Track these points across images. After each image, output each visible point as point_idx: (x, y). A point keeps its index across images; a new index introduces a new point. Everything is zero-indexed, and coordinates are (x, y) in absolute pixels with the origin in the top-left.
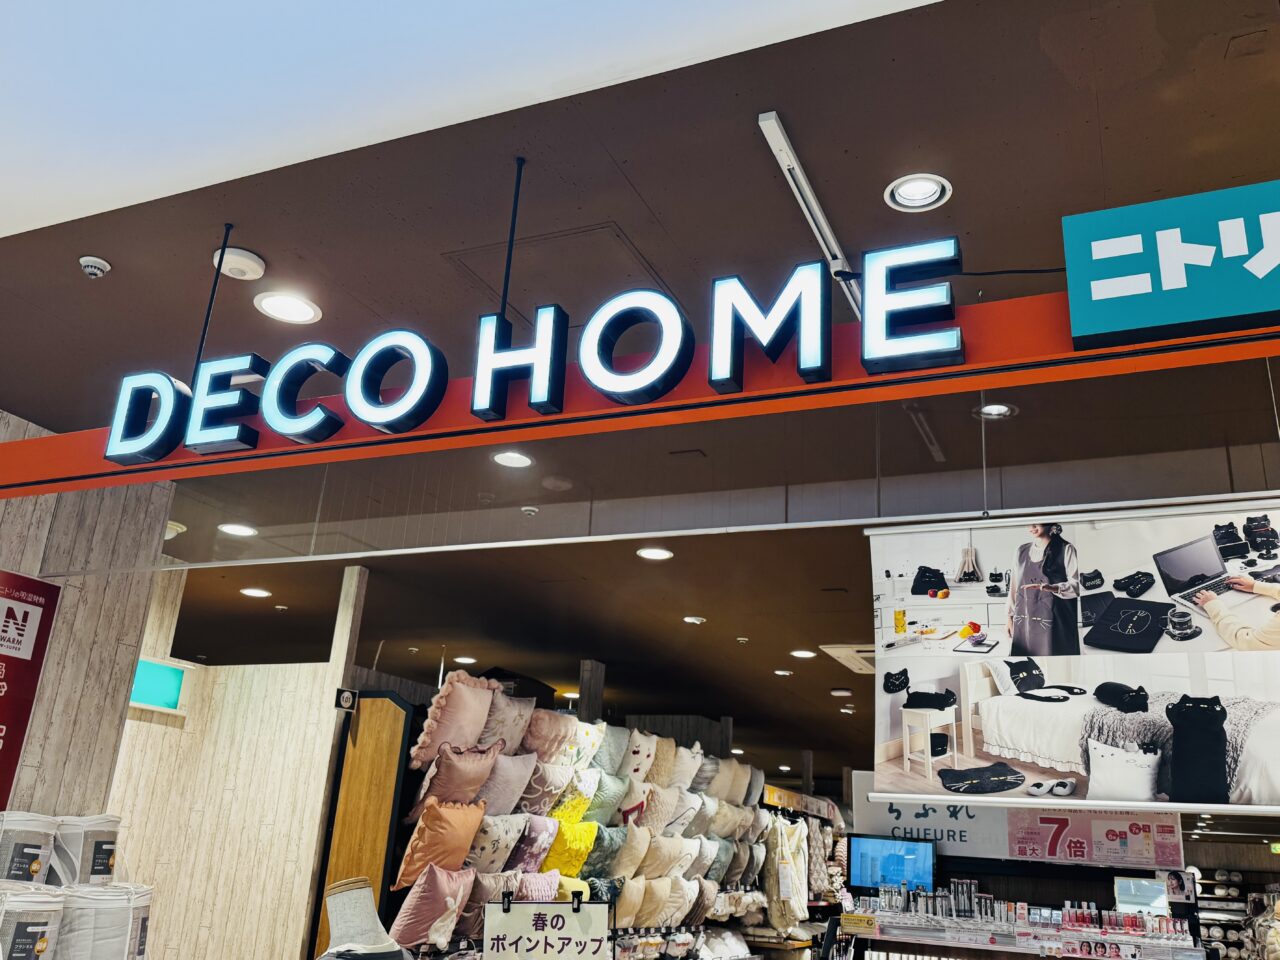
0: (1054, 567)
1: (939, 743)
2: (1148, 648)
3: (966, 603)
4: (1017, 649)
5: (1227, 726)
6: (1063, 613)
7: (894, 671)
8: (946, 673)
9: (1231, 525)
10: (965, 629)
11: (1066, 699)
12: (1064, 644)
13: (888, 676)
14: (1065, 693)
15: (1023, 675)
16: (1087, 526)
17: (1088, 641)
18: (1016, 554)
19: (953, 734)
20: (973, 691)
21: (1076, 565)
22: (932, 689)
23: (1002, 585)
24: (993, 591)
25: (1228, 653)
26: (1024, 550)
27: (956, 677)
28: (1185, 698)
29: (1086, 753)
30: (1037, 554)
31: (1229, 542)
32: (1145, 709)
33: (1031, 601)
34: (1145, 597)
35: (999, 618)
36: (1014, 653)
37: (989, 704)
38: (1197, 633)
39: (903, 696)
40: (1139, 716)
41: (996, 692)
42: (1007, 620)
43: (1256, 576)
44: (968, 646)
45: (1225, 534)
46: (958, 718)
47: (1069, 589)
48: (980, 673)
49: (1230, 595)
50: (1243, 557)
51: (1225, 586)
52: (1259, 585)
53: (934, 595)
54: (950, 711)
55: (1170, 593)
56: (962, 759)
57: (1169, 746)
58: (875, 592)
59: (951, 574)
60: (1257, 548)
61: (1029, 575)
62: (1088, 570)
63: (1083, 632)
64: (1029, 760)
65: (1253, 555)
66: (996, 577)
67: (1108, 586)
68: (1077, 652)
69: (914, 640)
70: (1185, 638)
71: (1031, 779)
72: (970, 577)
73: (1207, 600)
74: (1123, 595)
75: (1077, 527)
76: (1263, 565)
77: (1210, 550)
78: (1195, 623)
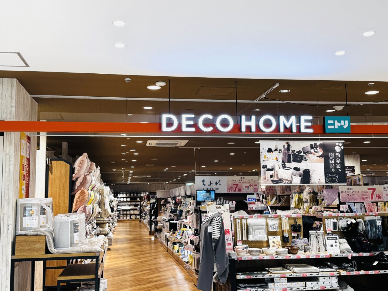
0: (288, 149)
1: (271, 176)
2: (301, 162)
3: (276, 154)
4: (283, 162)
5: (310, 173)
6: (289, 156)
7: (264, 165)
8: (272, 165)
9: (312, 144)
10: (275, 158)
11: (289, 169)
12: (289, 161)
13: (263, 166)
14: (289, 168)
15: (283, 166)
16: (293, 143)
17: (293, 161)
18: (283, 146)
19: (274, 175)
20: (276, 168)
21: (291, 149)
22: (270, 168)
23: (281, 151)
24: (279, 152)
25: (311, 163)
26: (284, 146)
27: (274, 166)
28: (305, 169)
29: (292, 177)
30: (286, 147)
31: (312, 147)
32: (300, 171)
33: (285, 154)
34: (301, 154)
35: (280, 157)
36: (282, 162)
37: (279, 170)
38: (307, 160)
39: (266, 169)
40: (299, 172)
41: (280, 168)
42: (281, 157)
43: (315, 152)
44: (276, 161)
45: (311, 145)
46: (274, 173)
47: (290, 152)
48: (277, 165)
49: (311, 155)
50: (313, 149)
51: (311, 153)
52: (315, 153)
53: (271, 153)
54: (273, 171)
55: (304, 154)
56: (275, 179)
57: (303, 176)
58: (261, 152)
59: (273, 149)
60: (315, 148)
61: (284, 150)
62: (293, 150)
63: (292, 159)
64: (284, 178)
65: (315, 149)
66: (280, 150)
67: (295, 152)
68: (291, 162)
69: (268, 160)
70: (305, 161)
71: (284, 181)
72: (276, 150)
73: (309, 155)
74: (298, 154)
75: (292, 143)
76: (316, 150)
77: (309, 147)
78: (307, 159)
